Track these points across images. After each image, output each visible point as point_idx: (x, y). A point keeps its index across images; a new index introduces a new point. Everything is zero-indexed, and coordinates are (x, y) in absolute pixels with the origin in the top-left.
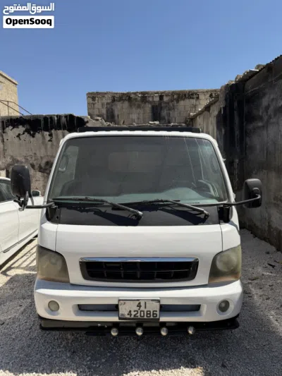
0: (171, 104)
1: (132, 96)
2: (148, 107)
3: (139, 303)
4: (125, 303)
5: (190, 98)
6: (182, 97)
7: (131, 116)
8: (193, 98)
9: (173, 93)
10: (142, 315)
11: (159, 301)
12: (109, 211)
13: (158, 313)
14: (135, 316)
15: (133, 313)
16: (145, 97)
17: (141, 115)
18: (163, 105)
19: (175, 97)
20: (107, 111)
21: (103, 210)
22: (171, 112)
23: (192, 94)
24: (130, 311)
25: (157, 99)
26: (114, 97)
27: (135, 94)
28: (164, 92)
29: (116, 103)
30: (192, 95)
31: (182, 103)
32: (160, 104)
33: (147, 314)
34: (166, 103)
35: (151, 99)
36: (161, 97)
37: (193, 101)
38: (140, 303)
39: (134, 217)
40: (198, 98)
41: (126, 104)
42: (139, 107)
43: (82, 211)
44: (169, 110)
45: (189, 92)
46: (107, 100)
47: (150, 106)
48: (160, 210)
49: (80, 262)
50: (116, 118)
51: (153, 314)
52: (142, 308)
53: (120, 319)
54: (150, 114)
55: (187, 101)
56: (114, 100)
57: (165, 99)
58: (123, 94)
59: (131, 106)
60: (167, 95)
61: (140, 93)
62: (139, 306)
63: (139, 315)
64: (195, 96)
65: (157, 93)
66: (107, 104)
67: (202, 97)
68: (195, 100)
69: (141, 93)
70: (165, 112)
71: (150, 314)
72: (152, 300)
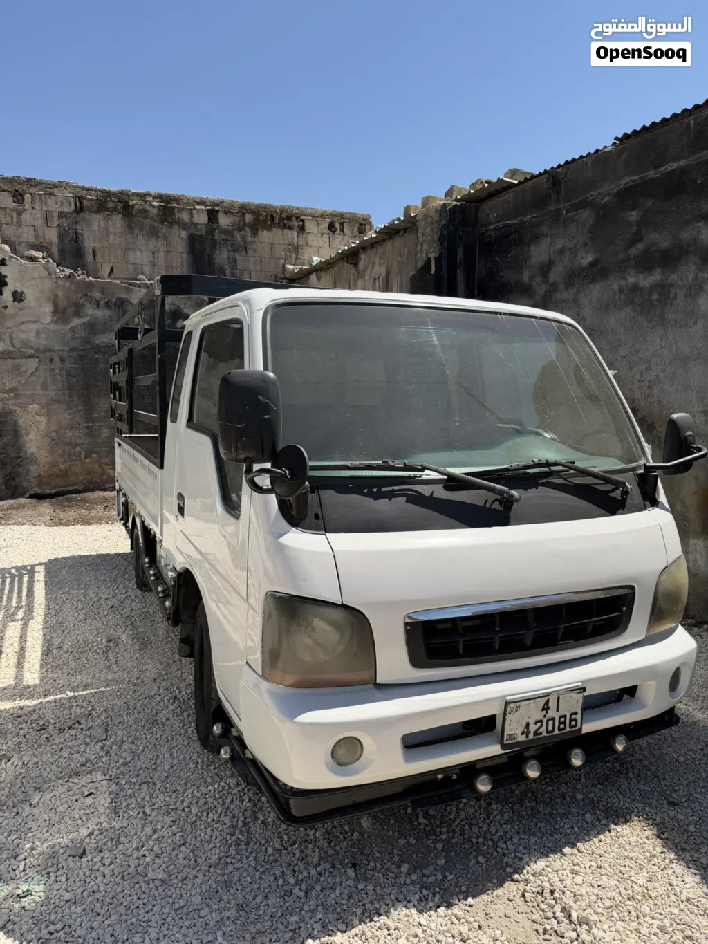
0: (238, 236)
1: (134, 201)
2: (179, 238)
3: (545, 701)
4: (518, 707)
5: (285, 226)
6: (265, 222)
7: (131, 254)
8: (291, 228)
9: (243, 209)
10: (550, 728)
11: (584, 689)
12: (440, 493)
13: (578, 717)
14: (535, 733)
15: (533, 728)
16: (168, 208)
17: (161, 255)
18: (217, 236)
19: (248, 218)
20: (61, 237)
21: (425, 490)
22: (239, 257)
23: (289, 218)
24: (528, 724)
25: (202, 219)
26: (81, 199)
27: (141, 196)
28: (220, 203)
29: (86, 215)
30: (287, 220)
31: (264, 235)
32: (211, 232)
33: (560, 723)
34: (225, 231)
35: (185, 216)
36: (212, 214)
37: (292, 235)
38: (547, 702)
39: (497, 506)
40: (302, 229)
41: (118, 221)
42: (154, 233)
43: (377, 497)
44: (235, 250)
45: (282, 210)
46: (60, 205)
47: (184, 234)
48: (543, 485)
49: (406, 624)
50: (90, 258)
51: (571, 720)
52: (551, 713)
53: (504, 747)
54: (185, 256)
55: (277, 231)
56: (80, 209)
57: (224, 221)
58: (109, 194)
59: (130, 227)
60: (227, 212)
61: (155, 197)
62: (546, 708)
63: (543, 729)
64: (295, 223)
65: (202, 202)
66: (62, 215)
67: (310, 226)
68: (295, 234)
69: (160, 197)
70: (225, 255)
71: (564, 723)
72: (572, 690)
